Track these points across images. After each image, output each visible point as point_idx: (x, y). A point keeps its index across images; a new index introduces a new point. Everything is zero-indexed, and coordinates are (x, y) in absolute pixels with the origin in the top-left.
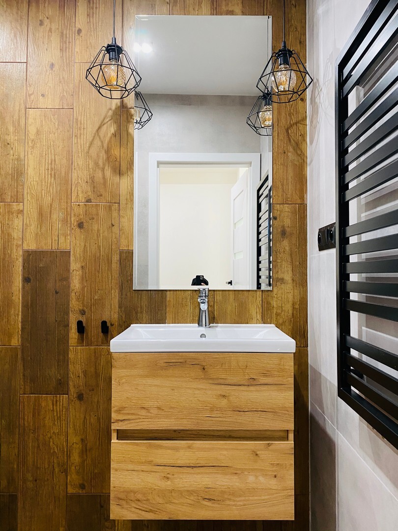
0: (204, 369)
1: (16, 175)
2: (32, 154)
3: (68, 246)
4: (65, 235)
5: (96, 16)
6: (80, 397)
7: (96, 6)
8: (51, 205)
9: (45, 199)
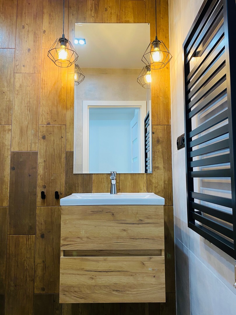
0: (113, 215)
1: (8, 110)
2: (17, 98)
3: (37, 149)
4: (35, 143)
5: (54, 23)
6: (42, 236)
7: (54, 18)
8: (27, 126)
9: (24, 123)
